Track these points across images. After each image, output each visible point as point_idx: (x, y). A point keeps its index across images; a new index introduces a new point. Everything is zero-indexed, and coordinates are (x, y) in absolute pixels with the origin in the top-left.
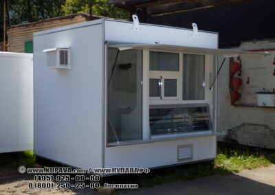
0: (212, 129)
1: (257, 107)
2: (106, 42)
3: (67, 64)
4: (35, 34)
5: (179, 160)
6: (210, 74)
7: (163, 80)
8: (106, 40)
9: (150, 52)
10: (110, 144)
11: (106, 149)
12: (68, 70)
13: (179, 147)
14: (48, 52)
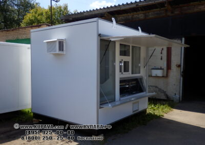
0: (145, 91)
1: (152, 76)
2: (100, 35)
3: (63, 50)
4: (32, 30)
5: (134, 111)
6: (144, 59)
7: (123, 62)
8: (99, 33)
9: (121, 44)
10: (102, 106)
11: (99, 110)
12: (63, 54)
13: (133, 104)
14: (47, 42)
